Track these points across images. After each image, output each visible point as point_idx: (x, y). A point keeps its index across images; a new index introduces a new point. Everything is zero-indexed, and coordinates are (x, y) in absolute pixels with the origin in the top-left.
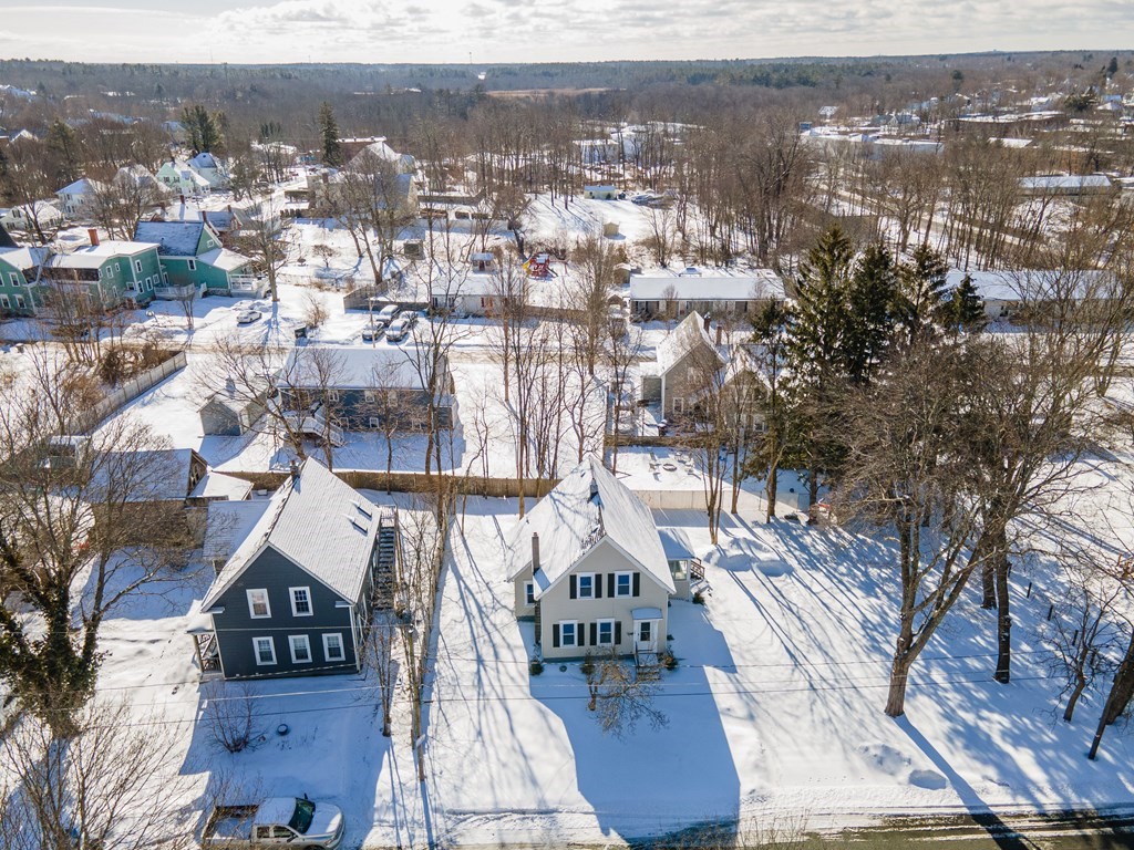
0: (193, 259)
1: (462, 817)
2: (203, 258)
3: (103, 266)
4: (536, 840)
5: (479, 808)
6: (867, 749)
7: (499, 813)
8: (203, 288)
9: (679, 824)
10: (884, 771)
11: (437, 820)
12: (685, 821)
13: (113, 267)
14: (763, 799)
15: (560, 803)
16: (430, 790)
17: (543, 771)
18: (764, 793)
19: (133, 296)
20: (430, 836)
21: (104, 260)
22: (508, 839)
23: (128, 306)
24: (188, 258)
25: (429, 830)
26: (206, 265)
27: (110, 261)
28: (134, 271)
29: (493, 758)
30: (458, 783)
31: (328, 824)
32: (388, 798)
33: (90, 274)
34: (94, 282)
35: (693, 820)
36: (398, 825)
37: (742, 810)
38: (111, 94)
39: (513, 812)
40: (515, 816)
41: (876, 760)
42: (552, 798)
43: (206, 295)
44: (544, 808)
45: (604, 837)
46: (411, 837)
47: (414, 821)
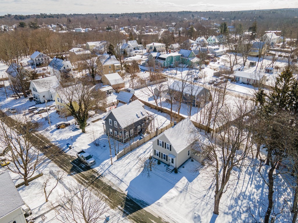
0: (187, 59)
1: (110, 173)
2: (189, 59)
3: (167, 58)
4: (115, 184)
5: (114, 174)
6: (195, 213)
7: (115, 176)
8: (187, 66)
9: (139, 198)
10: (194, 220)
11: (107, 172)
12: (141, 198)
13: (170, 58)
14: (160, 205)
15: (125, 181)
16: (111, 167)
17: (129, 175)
18: (161, 205)
19: (172, 65)
20: (103, 173)
21: (168, 57)
22: (111, 181)
23: (170, 67)
24: (187, 58)
25: (104, 172)
26: (189, 60)
27: (169, 57)
28: (174, 59)
29: (125, 168)
30: (116, 168)
31: (90, 161)
32: (104, 164)
33: (164, 59)
34: (164, 61)
35: (142, 200)
36: (101, 168)
37: (153, 204)
38: (223, 19)
39: (118, 178)
40: (117, 178)
41: (194, 217)
42: (125, 179)
43: (187, 67)
44: (122, 180)
45: (125, 191)
46: (101, 171)
47: (104, 169)
